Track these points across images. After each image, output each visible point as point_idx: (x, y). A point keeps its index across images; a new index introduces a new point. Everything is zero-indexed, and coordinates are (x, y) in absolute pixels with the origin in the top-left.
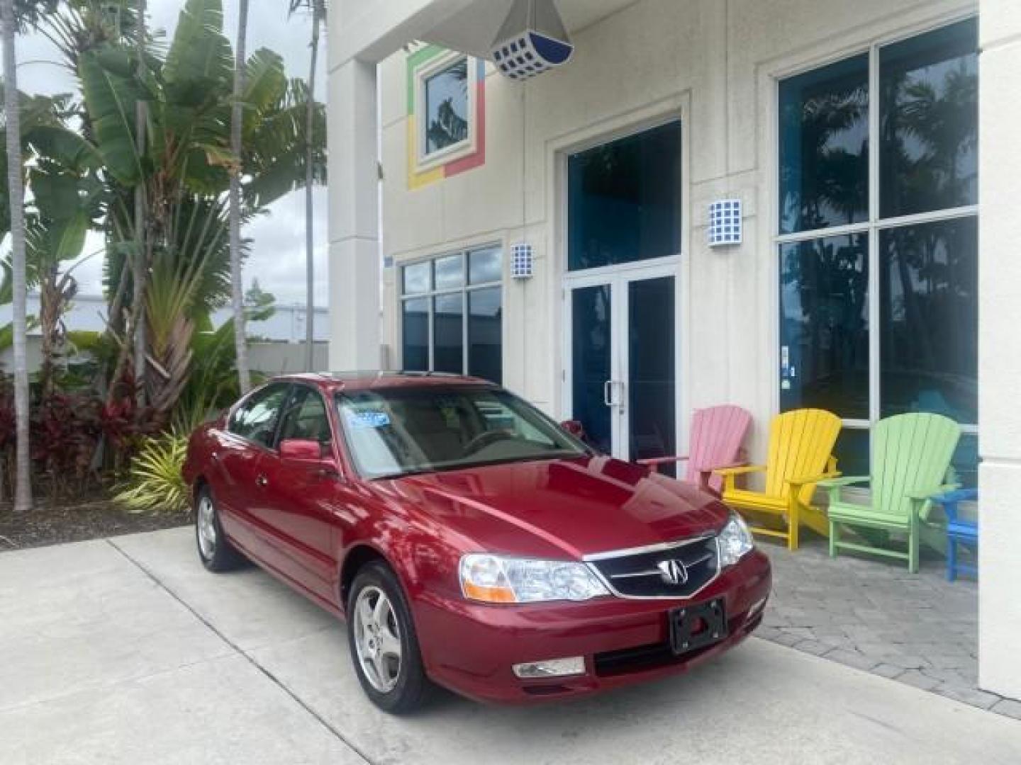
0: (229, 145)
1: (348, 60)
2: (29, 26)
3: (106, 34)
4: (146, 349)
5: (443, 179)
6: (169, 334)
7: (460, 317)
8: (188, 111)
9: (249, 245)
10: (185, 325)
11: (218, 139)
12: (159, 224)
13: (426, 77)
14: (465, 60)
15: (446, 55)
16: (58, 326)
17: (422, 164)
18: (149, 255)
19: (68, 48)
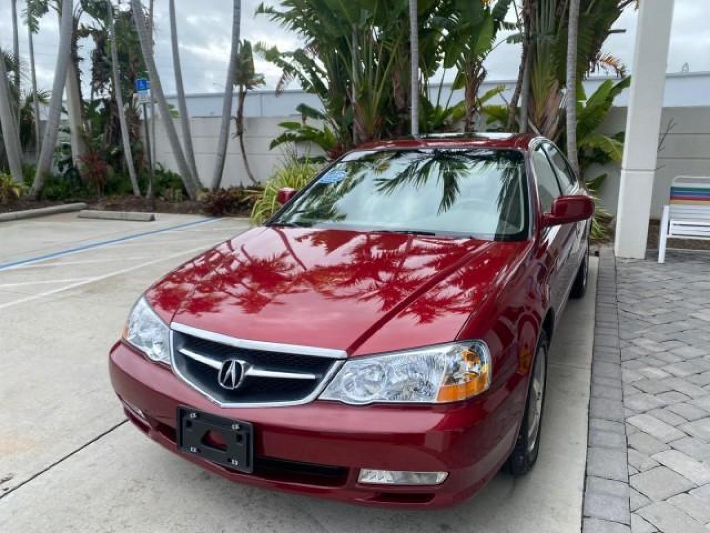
4: (528, 116)
6: (545, 104)
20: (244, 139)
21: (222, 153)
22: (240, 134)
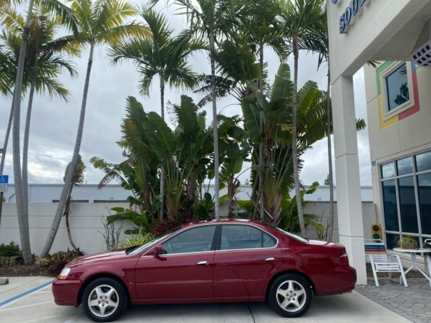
0: (292, 123)
1: (339, 77)
2: (228, 94)
3: (252, 90)
4: (264, 206)
5: (398, 121)
6: (273, 200)
7: (413, 187)
8: (275, 112)
9: (302, 163)
10: (279, 197)
11: (287, 121)
12: (266, 157)
13: (386, 76)
14: (405, 64)
15: (395, 64)
16: (234, 198)
17: (387, 116)
18: (264, 170)
19: (240, 98)
20: (69, 218)
21: (55, 228)
22: (67, 214)
